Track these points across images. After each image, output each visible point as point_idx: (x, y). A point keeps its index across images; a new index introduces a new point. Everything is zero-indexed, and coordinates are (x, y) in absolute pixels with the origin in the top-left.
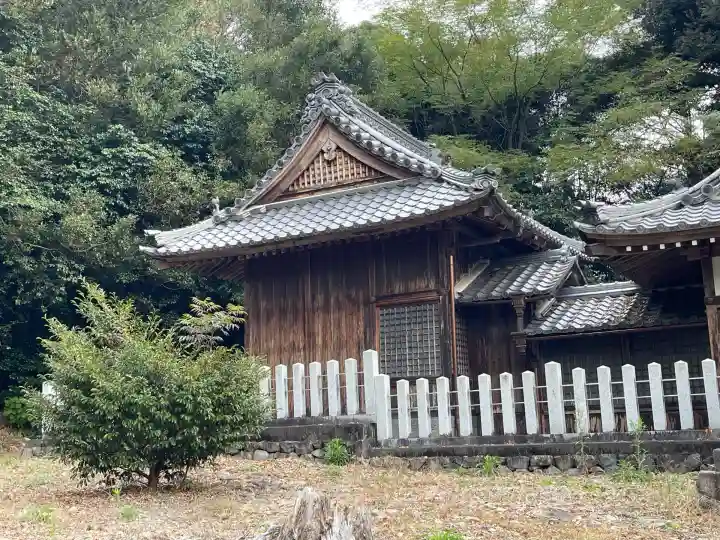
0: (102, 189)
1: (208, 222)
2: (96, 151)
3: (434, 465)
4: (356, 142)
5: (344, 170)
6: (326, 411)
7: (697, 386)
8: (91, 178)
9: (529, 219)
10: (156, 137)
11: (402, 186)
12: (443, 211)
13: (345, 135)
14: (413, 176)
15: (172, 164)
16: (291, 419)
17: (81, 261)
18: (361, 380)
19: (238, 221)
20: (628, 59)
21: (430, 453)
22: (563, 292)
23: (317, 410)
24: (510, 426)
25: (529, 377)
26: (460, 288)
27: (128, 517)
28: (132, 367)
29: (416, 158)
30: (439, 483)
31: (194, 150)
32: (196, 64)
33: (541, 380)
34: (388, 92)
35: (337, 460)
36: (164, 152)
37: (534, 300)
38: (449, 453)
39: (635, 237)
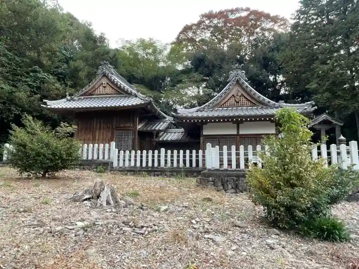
0: (29, 85)
1: (64, 100)
2: (28, 73)
3: (129, 174)
4: (113, 82)
5: (109, 90)
6: (98, 158)
8: (26, 82)
9: (158, 109)
10: (48, 72)
11: (125, 97)
12: (137, 105)
13: (110, 80)
14: (129, 94)
15: (54, 81)
16: (87, 160)
17: (20, 107)
18: (109, 150)
19: (74, 100)
21: (128, 171)
22: (166, 130)
23: (95, 157)
24: (150, 164)
25: (156, 151)
26: (139, 127)
27: (37, 186)
28: (40, 141)
29: (130, 89)
30: (131, 179)
31: (61, 77)
32: (64, 52)
33: (159, 152)
35: (100, 172)
36: (51, 77)
37: (159, 131)
38: (133, 171)
39: (187, 118)
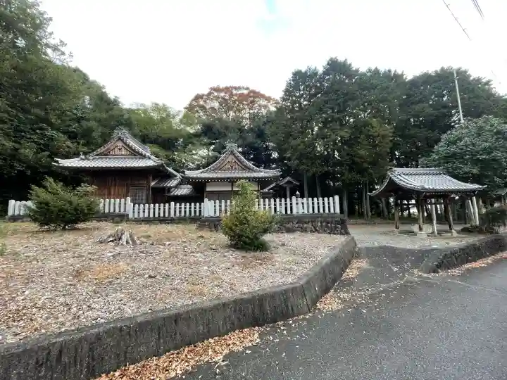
0: (35, 142)
1: (78, 159)
2: (34, 130)
3: (143, 223)
4: (128, 146)
5: (124, 152)
6: (115, 211)
7: (200, 208)
8: (30, 138)
9: (170, 170)
10: (58, 130)
11: (140, 158)
12: (150, 166)
13: (125, 144)
14: (143, 157)
15: (64, 139)
16: (104, 213)
17: (24, 163)
18: (125, 204)
19: (89, 160)
20: (196, 135)
21: (143, 221)
22: (176, 187)
23: (112, 210)
24: (162, 215)
25: (167, 205)
26: (152, 184)
27: (61, 236)
29: (141, 150)
30: (144, 228)
31: (72, 136)
32: (75, 112)
33: (170, 205)
34: (137, 130)
35: (117, 222)
36: (61, 135)
37: (170, 188)
38: (148, 221)
39: (192, 178)
